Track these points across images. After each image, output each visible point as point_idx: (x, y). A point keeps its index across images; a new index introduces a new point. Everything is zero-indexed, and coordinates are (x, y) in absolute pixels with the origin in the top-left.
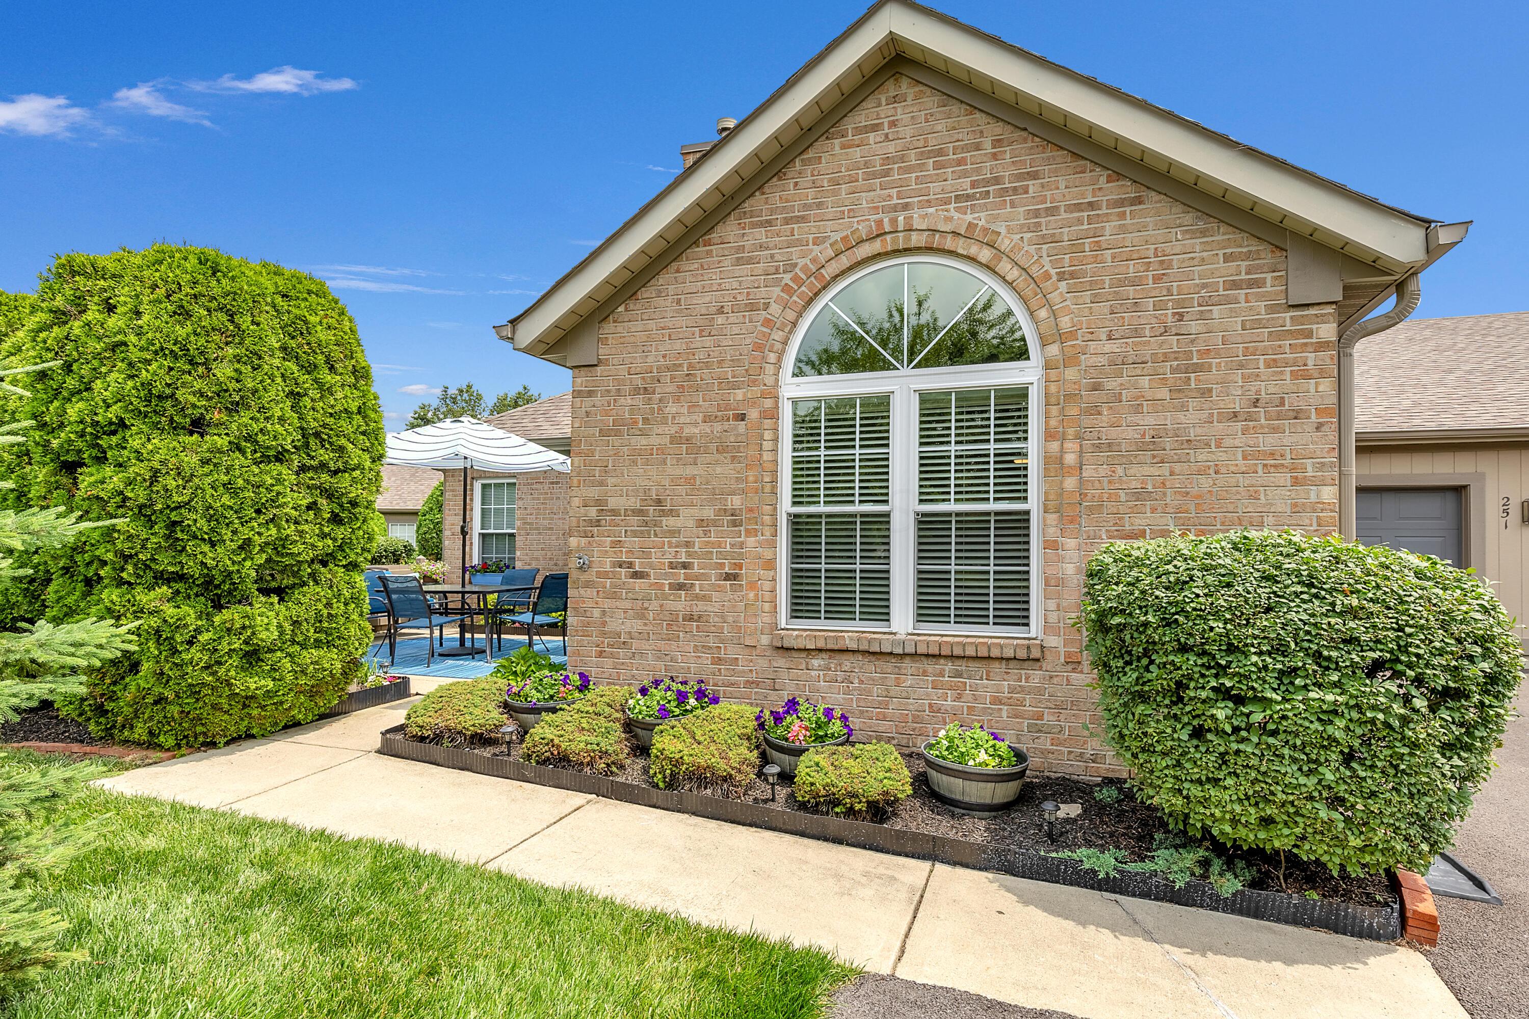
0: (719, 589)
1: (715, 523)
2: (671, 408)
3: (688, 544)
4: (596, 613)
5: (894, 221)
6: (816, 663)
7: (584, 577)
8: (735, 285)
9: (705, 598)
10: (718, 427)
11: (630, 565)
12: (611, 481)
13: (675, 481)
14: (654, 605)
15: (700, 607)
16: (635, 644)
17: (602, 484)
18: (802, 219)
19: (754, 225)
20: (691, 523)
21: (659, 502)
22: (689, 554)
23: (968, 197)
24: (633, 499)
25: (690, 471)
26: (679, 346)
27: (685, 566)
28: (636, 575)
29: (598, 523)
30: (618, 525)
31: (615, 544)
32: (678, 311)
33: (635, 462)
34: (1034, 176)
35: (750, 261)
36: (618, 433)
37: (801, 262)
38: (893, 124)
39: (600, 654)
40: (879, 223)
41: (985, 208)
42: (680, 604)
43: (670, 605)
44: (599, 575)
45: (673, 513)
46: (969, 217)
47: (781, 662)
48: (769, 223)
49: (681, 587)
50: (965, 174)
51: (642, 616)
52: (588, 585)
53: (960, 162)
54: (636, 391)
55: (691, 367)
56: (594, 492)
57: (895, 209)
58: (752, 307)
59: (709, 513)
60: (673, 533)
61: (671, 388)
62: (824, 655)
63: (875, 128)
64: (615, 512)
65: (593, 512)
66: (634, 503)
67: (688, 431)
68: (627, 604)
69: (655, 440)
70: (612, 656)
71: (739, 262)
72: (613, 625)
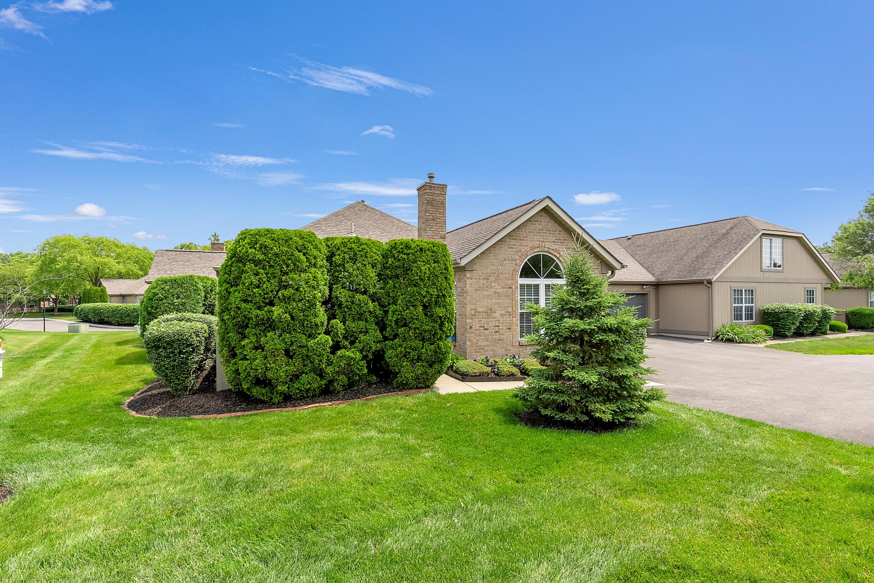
0: (506, 332)
1: (505, 315)
2: (493, 284)
3: (498, 321)
4: (475, 340)
6: (528, 348)
8: (508, 254)
9: (503, 334)
10: (505, 290)
11: (484, 327)
12: (479, 304)
13: (495, 304)
14: (490, 337)
16: (486, 348)
17: (476, 305)
18: (523, 240)
20: (499, 315)
21: (491, 309)
22: (499, 323)
23: (555, 242)
25: (498, 301)
26: (495, 267)
27: (498, 326)
28: (485, 329)
29: (475, 315)
30: (480, 316)
31: (479, 321)
32: (495, 258)
33: (485, 298)
34: (566, 240)
35: (512, 248)
39: (476, 352)
41: (558, 245)
42: (497, 337)
43: (494, 337)
44: (475, 330)
45: (494, 312)
46: (555, 247)
47: (521, 349)
48: (516, 239)
49: (497, 332)
51: (487, 341)
52: (473, 333)
53: (553, 234)
54: (484, 279)
55: (498, 273)
56: (473, 307)
58: (512, 260)
59: (503, 312)
60: (495, 318)
61: (493, 279)
62: (530, 346)
64: (479, 312)
65: (473, 312)
66: (484, 310)
67: (498, 291)
68: (483, 337)
69: (489, 293)
70: (479, 352)
72: (480, 343)
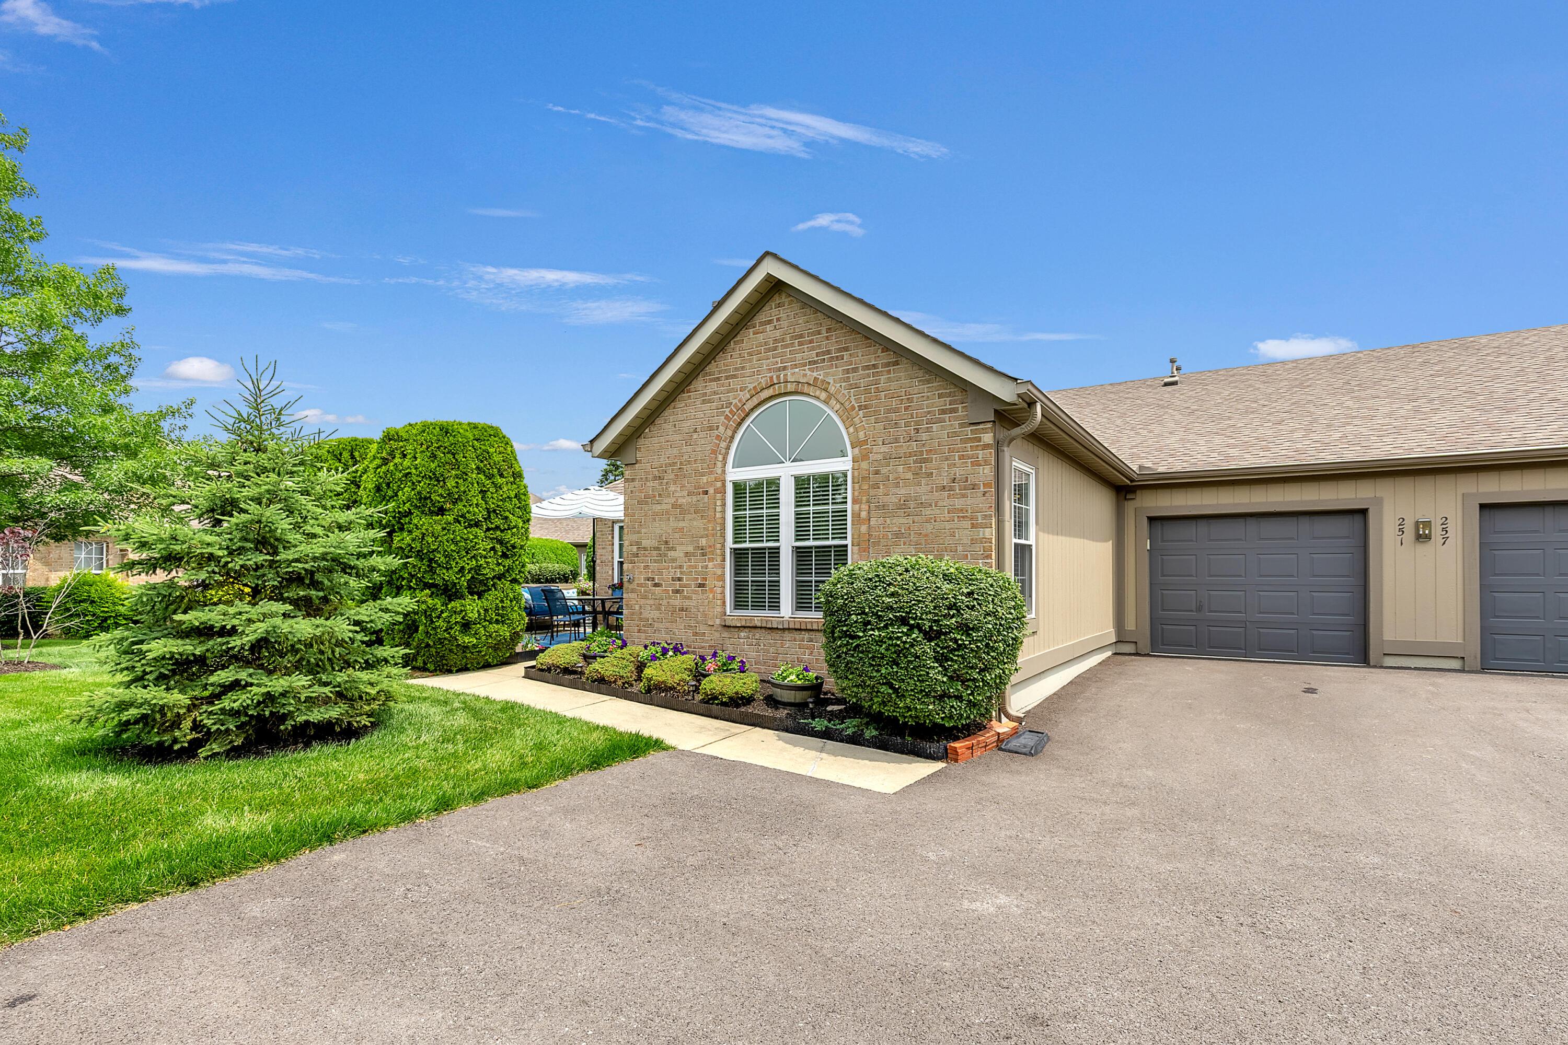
0: (696, 593)
1: (693, 555)
2: (672, 488)
3: (681, 567)
4: (637, 607)
5: (778, 377)
6: (742, 634)
7: (631, 586)
8: (702, 416)
9: (689, 598)
10: (695, 498)
11: (653, 579)
12: (643, 531)
13: (675, 530)
14: (665, 602)
15: (687, 603)
16: (656, 625)
17: (639, 532)
18: (734, 376)
19: (711, 380)
20: (682, 555)
21: (666, 542)
22: (681, 573)
23: (815, 362)
24: (654, 541)
25: (681, 524)
26: (675, 451)
27: (680, 579)
28: (656, 585)
29: (637, 555)
30: (647, 556)
31: (646, 567)
32: (675, 431)
33: (655, 519)
34: (846, 349)
35: (710, 401)
36: (647, 503)
37: (734, 402)
38: (778, 320)
39: (639, 631)
40: (771, 378)
41: (822, 368)
42: (677, 602)
43: (672, 602)
44: (638, 585)
45: (673, 549)
46: (815, 374)
47: (726, 634)
48: (718, 379)
49: (677, 591)
50: (813, 349)
51: (659, 609)
52: (633, 591)
53: (811, 342)
54: (655, 478)
55: (681, 464)
56: (635, 537)
57: (779, 370)
58: (711, 429)
59: (690, 549)
60: (674, 560)
61: (672, 476)
62: (747, 630)
63: (770, 322)
64: (645, 549)
65: (635, 549)
66: (654, 543)
67: (680, 501)
68: (651, 602)
69: (664, 507)
70: (645, 632)
71: (704, 402)
72: (645, 614)
